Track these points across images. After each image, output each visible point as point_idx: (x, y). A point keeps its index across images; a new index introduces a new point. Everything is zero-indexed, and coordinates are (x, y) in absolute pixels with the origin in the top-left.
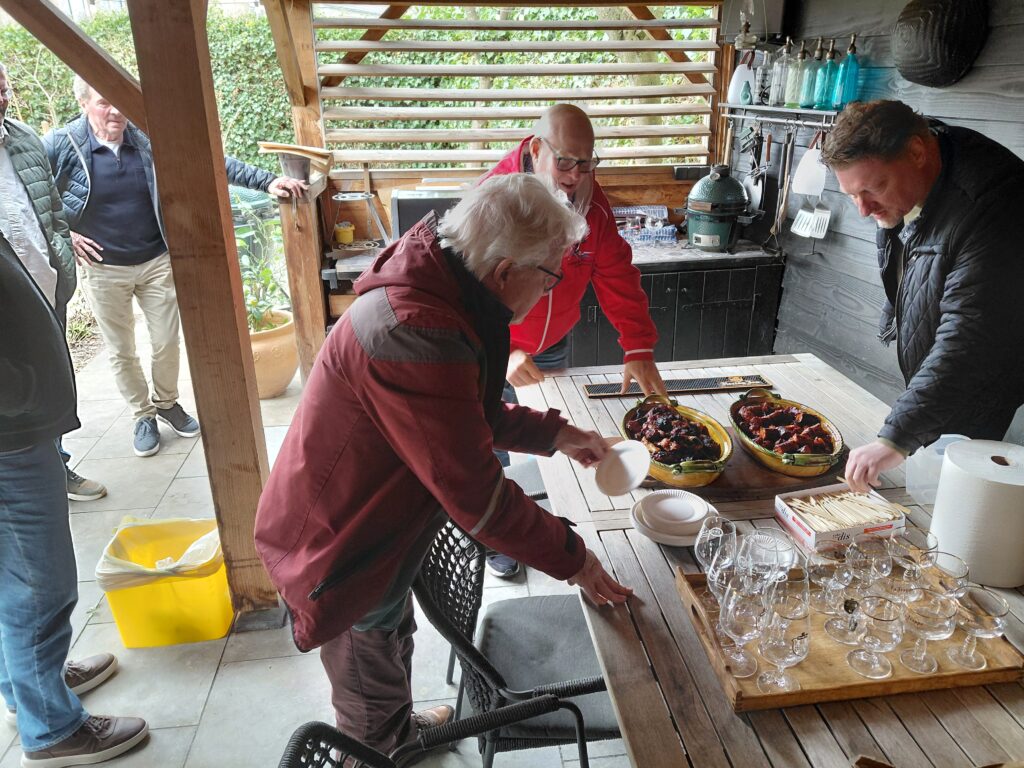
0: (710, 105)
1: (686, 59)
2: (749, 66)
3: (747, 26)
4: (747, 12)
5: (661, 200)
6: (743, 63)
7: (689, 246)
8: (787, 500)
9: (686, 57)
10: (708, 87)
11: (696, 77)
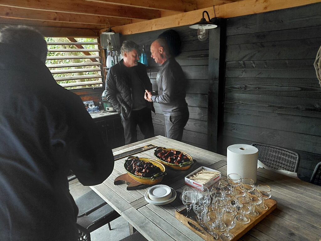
0: (100, 68)
1: (90, 54)
2: (111, 56)
3: (110, 43)
4: (109, 39)
5: (90, 99)
6: (109, 55)
7: (105, 112)
8: (188, 178)
9: (89, 54)
10: (98, 63)
11: (94, 60)
